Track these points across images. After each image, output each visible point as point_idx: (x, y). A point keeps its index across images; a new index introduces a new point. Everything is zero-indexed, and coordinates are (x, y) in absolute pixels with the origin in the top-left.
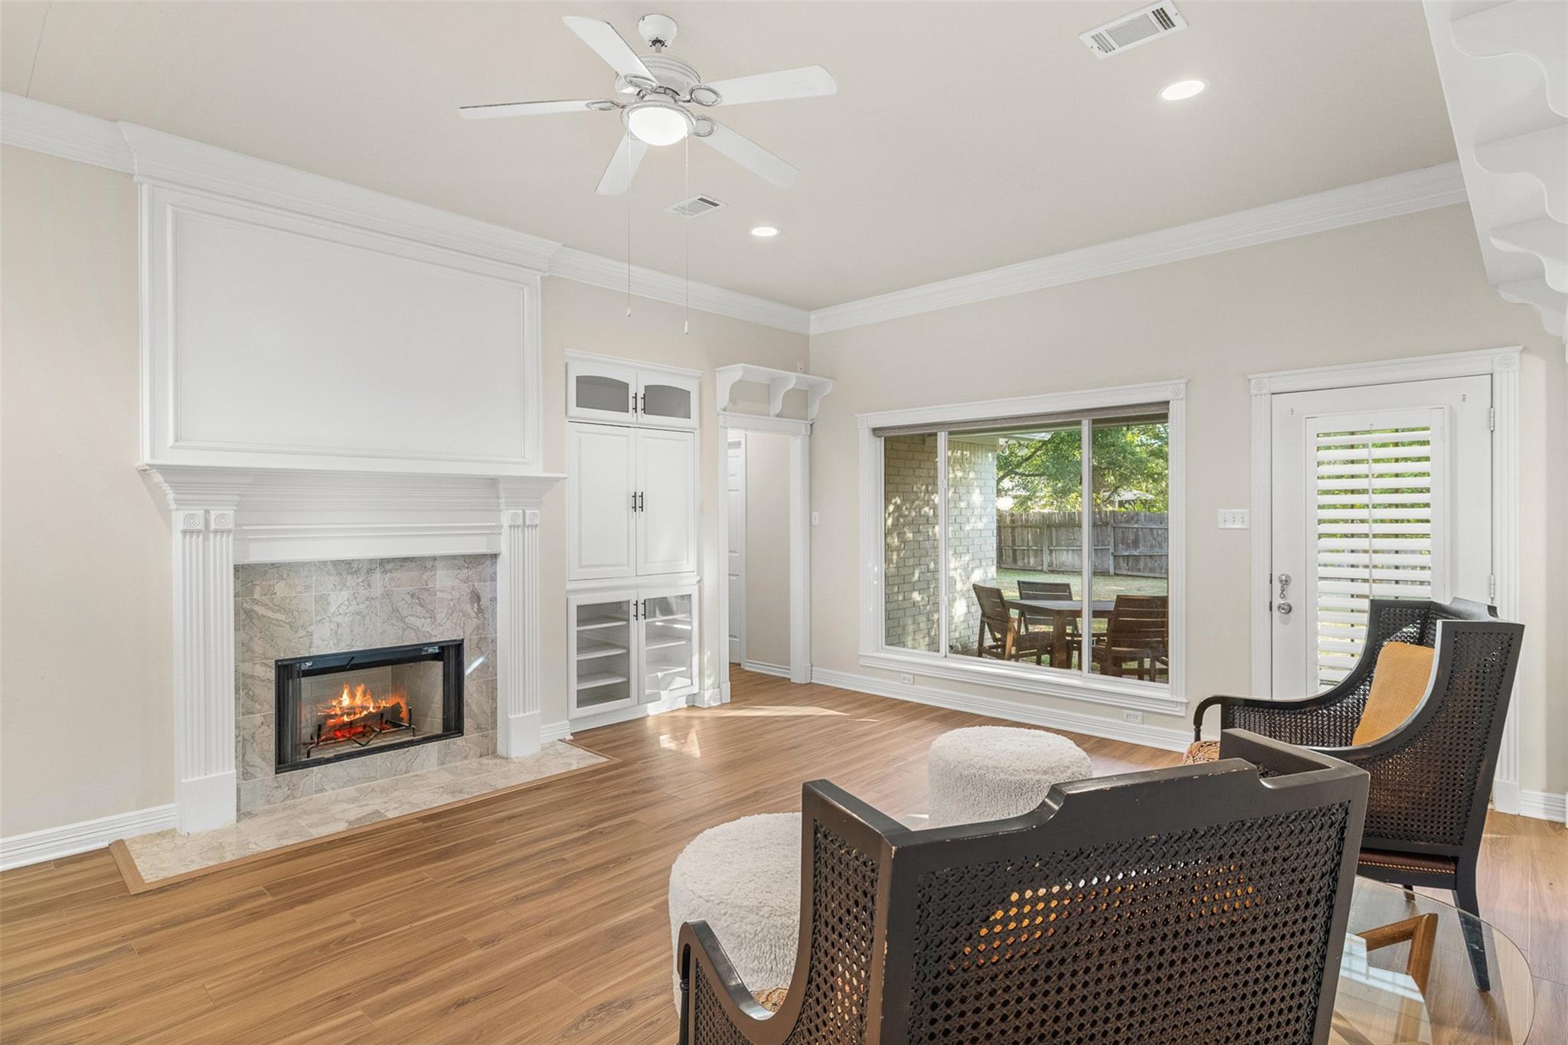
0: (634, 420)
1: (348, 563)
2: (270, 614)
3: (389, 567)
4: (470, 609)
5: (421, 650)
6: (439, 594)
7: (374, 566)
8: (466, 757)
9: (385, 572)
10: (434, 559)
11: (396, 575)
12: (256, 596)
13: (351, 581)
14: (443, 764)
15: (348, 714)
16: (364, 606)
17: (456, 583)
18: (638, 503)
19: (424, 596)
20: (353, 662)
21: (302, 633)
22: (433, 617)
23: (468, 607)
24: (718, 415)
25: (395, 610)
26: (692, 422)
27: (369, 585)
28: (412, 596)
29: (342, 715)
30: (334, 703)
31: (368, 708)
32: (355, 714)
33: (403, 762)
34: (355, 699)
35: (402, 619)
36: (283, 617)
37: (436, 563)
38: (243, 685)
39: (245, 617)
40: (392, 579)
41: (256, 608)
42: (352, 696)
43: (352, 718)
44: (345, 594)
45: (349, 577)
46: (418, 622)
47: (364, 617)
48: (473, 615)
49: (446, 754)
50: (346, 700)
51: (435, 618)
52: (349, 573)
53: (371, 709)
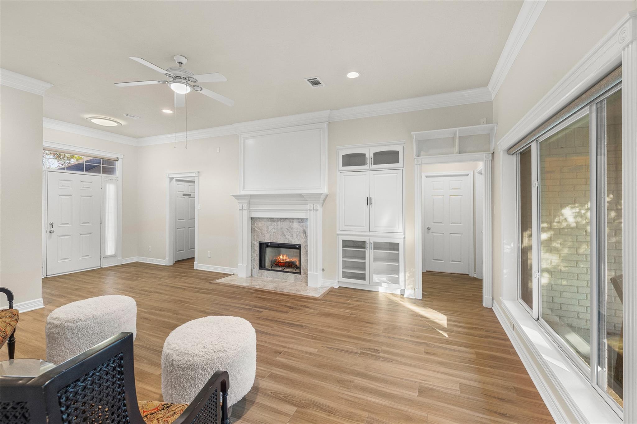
0: (368, 168)
1: (273, 218)
2: (258, 230)
3: (282, 220)
4: (303, 236)
5: (295, 246)
6: (294, 230)
7: (278, 220)
8: (301, 281)
9: (281, 222)
10: (293, 219)
11: (283, 223)
12: (255, 225)
13: (273, 223)
14: (295, 281)
15: (282, 260)
16: (276, 231)
17: (299, 227)
18: (369, 201)
19: (290, 230)
20: (279, 246)
21: (263, 236)
22: (292, 236)
23: (302, 235)
24: (415, 159)
25: (283, 233)
26: (400, 165)
27: (277, 225)
28: (287, 229)
29: (280, 260)
30: (278, 257)
31: (287, 260)
32: (284, 261)
33: (285, 277)
34: (284, 257)
35: (285, 236)
36: (260, 231)
37: (294, 220)
38: (252, 246)
39: (253, 230)
40: (283, 224)
41: (255, 228)
42: (283, 256)
43: (283, 261)
44: (272, 227)
45: (273, 222)
46: (289, 237)
47: (276, 234)
48: (304, 237)
49: (296, 279)
50: (281, 257)
51: (293, 237)
52: (273, 221)
53: (288, 260)
